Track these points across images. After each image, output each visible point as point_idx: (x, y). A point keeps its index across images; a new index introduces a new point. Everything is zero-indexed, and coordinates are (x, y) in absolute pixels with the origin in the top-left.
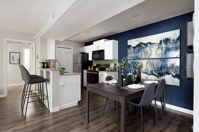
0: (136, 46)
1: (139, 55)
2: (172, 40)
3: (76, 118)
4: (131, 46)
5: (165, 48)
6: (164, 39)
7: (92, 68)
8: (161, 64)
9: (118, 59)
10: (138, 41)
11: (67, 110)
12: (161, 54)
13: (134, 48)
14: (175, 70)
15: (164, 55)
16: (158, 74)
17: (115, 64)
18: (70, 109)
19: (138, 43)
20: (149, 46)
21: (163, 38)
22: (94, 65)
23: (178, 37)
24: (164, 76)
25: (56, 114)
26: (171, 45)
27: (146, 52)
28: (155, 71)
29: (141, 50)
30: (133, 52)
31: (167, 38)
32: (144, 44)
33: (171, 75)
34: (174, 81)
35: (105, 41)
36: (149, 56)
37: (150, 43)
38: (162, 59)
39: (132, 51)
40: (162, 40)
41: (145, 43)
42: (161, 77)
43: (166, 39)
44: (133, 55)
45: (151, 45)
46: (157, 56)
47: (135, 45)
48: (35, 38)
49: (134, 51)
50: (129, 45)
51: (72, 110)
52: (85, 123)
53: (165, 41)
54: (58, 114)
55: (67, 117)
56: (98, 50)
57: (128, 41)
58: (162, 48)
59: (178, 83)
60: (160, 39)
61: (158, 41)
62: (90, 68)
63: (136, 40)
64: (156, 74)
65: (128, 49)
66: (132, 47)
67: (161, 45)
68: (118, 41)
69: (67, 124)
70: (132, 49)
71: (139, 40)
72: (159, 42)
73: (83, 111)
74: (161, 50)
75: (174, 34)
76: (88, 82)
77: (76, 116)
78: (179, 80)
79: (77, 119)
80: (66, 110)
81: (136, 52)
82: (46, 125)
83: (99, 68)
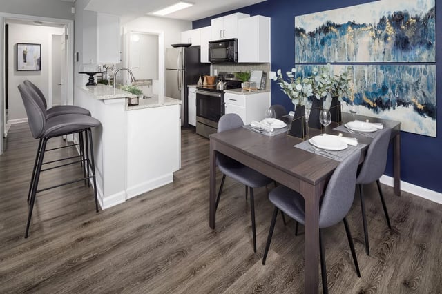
0: (317, 31)
1: (324, 53)
2: (414, 19)
3: (167, 229)
4: (303, 31)
5: (394, 36)
6: (392, 14)
8: (382, 77)
9: (270, 61)
10: (322, 19)
11: (145, 200)
12: (384, 53)
13: (312, 35)
14: (424, 94)
15: (392, 56)
16: (376, 102)
17: (264, 73)
18: (152, 198)
19: (321, 25)
20: (351, 31)
21: (389, 12)
22: (213, 72)
23: (432, 10)
24: (391, 108)
25: (115, 213)
26: (409, 31)
27: (342, 46)
28: (367, 94)
29: (328, 40)
30: (309, 45)
31: (401, 12)
32: (338, 27)
33: (411, 107)
34: (420, 123)
35: (239, 18)
36: (350, 57)
37: (353, 24)
38: (385, 66)
39: (307, 43)
40: (386, 16)
41: (341, 24)
42: (384, 110)
43: (396, 14)
44: (308, 53)
45: (355, 29)
46: (372, 57)
47: (313, 29)
48: (73, 12)
49: (312, 43)
50: (298, 27)
51: (157, 200)
52: (190, 250)
53: (393, 18)
54: (118, 216)
55: (141, 228)
56: (223, 39)
57: (297, 18)
58: (386, 37)
59: (433, 128)
60: (380, 13)
61: (374, 19)
63: (317, 17)
64: (371, 103)
65: (296, 37)
66: (307, 32)
67: (383, 29)
68: (270, 18)
69: (140, 256)
70: (306, 39)
71: (325, 15)
72: (378, 21)
73: (186, 203)
74: (382, 43)
75: (418, 3)
76: (200, 116)
77: (168, 222)
78: (435, 122)
79: (169, 232)
80: (142, 198)
81: (317, 45)
82: (80, 257)
83: (223, 81)
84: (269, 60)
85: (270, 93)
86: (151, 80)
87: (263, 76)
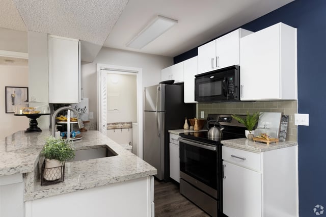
7: (196, 125)
9: (296, 98)
17: (283, 116)
35: (242, 36)
56: (215, 69)
62: (189, 125)
68: (296, 29)
76: (184, 172)
83: (218, 126)
84: (295, 96)
85: (296, 148)
86: (131, 123)
87: (282, 120)
